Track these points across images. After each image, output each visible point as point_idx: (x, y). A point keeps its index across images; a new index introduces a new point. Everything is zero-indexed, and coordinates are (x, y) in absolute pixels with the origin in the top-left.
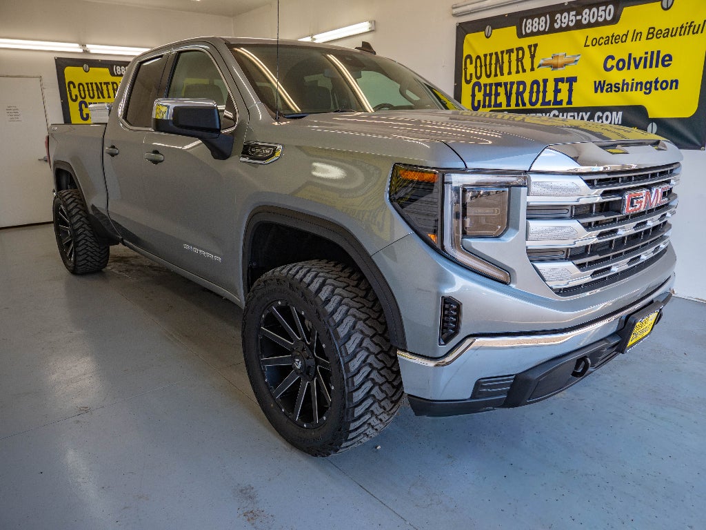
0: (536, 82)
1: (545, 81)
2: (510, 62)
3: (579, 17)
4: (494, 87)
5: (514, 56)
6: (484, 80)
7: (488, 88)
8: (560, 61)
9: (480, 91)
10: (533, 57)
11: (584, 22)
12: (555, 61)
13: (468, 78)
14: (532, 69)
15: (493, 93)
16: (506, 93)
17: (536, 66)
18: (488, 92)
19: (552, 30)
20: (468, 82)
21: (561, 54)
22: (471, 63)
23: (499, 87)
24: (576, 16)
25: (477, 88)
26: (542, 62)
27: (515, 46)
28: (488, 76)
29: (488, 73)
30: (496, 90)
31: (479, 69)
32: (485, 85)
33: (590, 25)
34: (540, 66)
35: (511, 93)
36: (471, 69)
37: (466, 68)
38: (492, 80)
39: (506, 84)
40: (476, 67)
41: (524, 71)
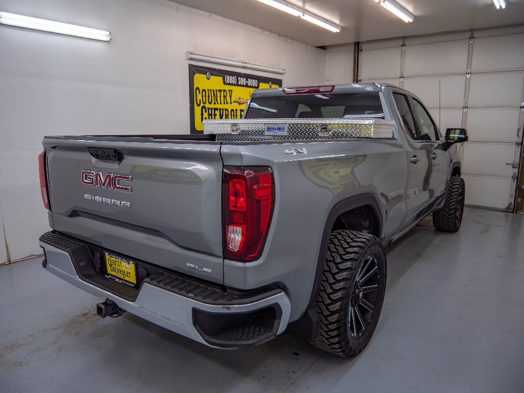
0: (232, 110)
1: (236, 110)
2: (220, 97)
3: (247, 82)
4: (213, 110)
5: (222, 93)
6: (207, 105)
7: (210, 110)
8: (242, 101)
9: (206, 112)
10: (231, 96)
11: (249, 85)
12: (239, 101)
13: (198, 103)
14: (231, 103)
15: (213, 114)
16: (220, 115)
17: (232, 102)
18: (210, 113)
19: (237, 85)
20: (198, 105)
21: (242, 98)
22: (199, 93)
23: (216, 111)
24: (246, 80)
25: (204, 110)
26: (234, 100)
27: (222, 89)
28: (210, 103)
29: (210, 101)
30: (215, 112)
31: (204, 98)
32: (209, 109)
33: (250, 87)
34: (234, 102)
35: (223, 115)
36: (199, 97)
37: (196, 95)
38: (212, 106)
39: (220, 109)
40: (202, 96)
41: (227, 103)
